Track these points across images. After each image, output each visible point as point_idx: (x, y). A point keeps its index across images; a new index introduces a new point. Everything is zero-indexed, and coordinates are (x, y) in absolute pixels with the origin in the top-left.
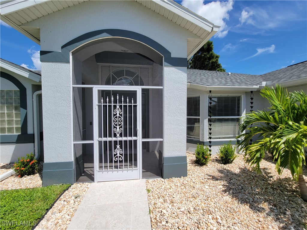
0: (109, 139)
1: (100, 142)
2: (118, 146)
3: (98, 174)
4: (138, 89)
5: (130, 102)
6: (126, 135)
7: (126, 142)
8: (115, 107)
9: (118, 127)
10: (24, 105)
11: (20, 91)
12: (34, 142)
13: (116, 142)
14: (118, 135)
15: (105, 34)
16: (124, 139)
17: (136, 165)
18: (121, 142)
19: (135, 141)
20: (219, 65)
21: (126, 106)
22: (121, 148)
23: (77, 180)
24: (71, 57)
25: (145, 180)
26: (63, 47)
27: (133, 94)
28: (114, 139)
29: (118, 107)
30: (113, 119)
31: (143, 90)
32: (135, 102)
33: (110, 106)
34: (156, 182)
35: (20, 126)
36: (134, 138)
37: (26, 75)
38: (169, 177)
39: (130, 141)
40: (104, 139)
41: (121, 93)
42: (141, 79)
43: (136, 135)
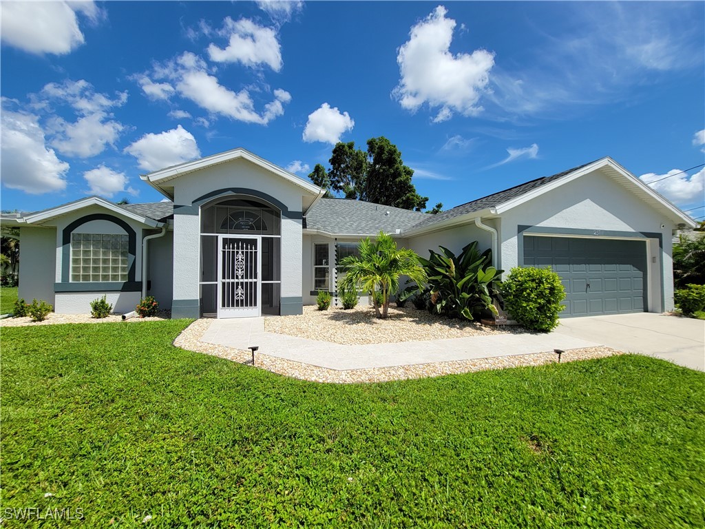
0: (231, 280)
1: (224, 284)
2: (240, 287)
3: (221, 311)
4: (259, 238)
5: (251, 249)
6: (247, 278)
7: (247, 283)
8: (238, 252)
9: (240, 270)
10: (132, 250)
11: (129, 236)
12: (142, 291)
13: (237, 283)
14: (240, 277)
15: (230, 191)
16: (245, 280)
17: (255, 305)
18: (242, 283)
19: (255, 283)
20: (411, 187)
21: (247, 252)
22: (243, 289)
23: (202, 317)
24: (200, 210)
25: (263, 317)
26: (193, 202)
27: (254, 242)
28: (236, 280)
29: (240, 253)
30: (236, 263)
31: (263, 238)
32: (256, 248)
33: (233, 252)
34: (272, 319)
35: (126, 273)
36: (254, 280)
37: (142, 220)
38: (286, 314)
39: (251, 283)
40: (227, 280)
41: (243, 241)
42: (263, 222)
43: (256, 278)
